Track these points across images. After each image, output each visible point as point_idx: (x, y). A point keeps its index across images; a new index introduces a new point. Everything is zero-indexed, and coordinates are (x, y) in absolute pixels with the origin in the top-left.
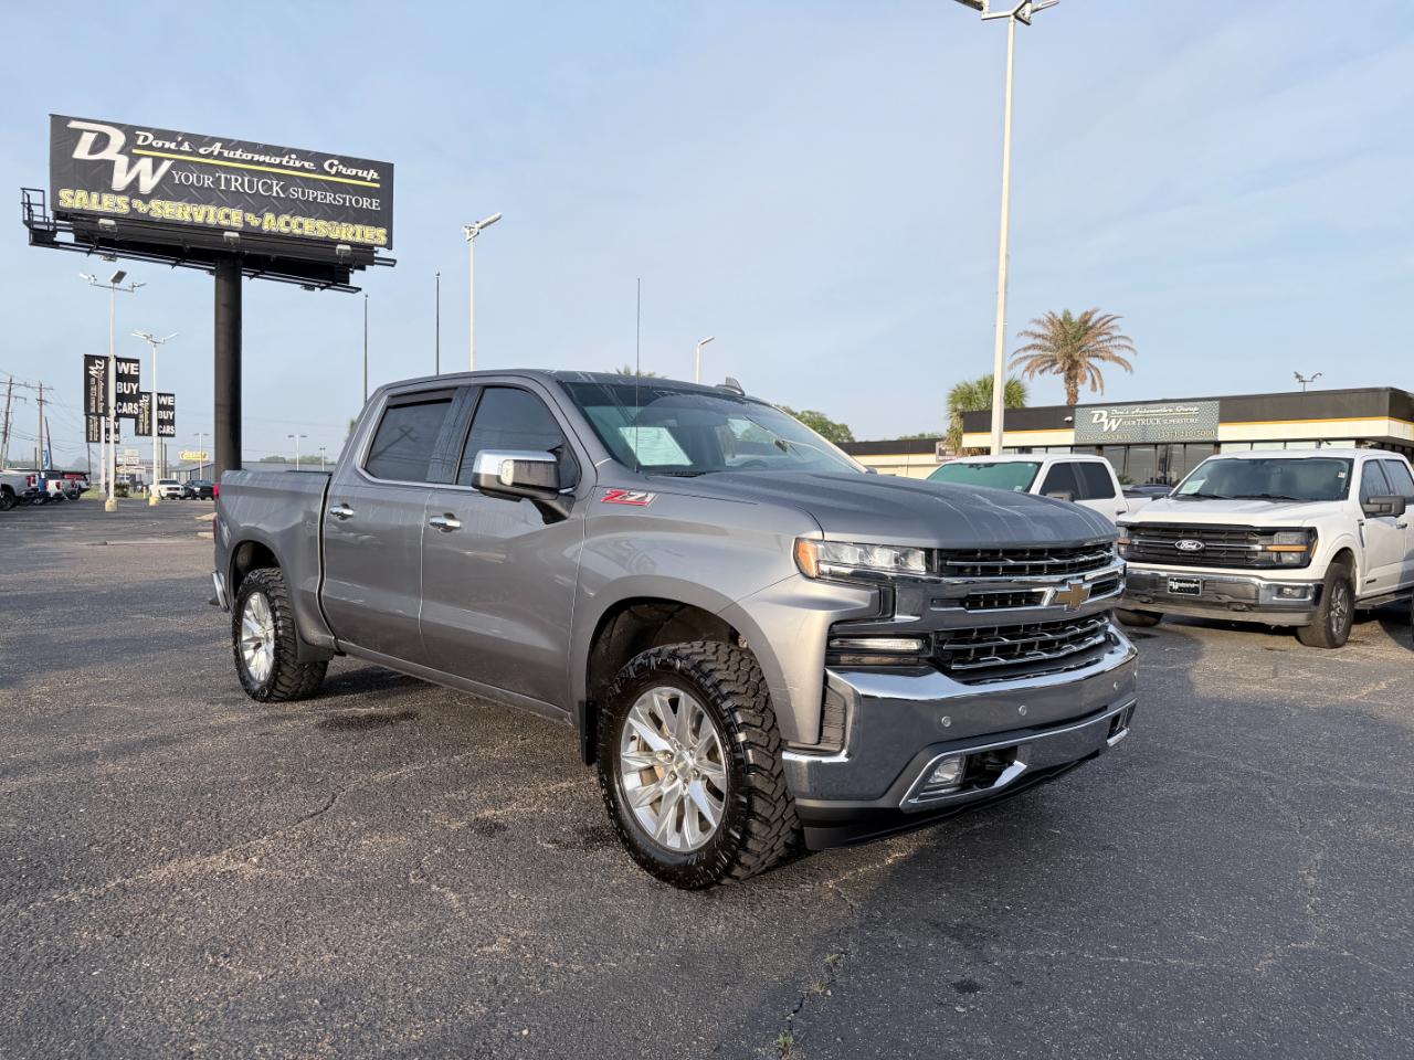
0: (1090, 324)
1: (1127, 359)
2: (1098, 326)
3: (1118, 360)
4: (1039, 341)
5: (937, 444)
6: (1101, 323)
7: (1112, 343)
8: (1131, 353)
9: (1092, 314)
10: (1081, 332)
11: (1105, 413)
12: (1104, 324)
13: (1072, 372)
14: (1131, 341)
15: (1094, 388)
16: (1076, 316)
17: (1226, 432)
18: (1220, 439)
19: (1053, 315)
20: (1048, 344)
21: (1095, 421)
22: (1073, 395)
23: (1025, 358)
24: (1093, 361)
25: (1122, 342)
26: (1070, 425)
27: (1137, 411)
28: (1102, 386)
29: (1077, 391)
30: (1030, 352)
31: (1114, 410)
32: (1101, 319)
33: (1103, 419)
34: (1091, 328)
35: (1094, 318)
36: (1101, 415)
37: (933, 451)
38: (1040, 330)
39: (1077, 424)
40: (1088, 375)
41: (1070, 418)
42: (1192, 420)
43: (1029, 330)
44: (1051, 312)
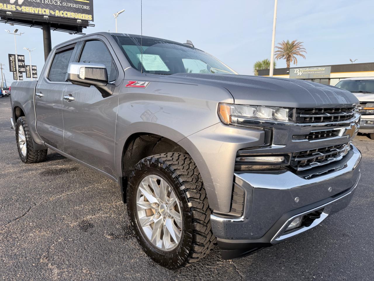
0: (294, 44)
1: (305, 55)
2: (296, 45)
3: (301, 55)
4: (280, 50)
7: (300, 50)
8: (305, 53)
9: (295, 41)
10: (292, 47)
11: (298, 70)
12: (298, 45)
13: (288, 60)
14: (306, 50)
15: (294, 63)
16: (290, 42)
17: (333, 75)
18: (331, 77)
19: (284, 41)
20: (282, 50)
21: (295, 72)
22: (289, 65)
24: (295, 55)
25: (303, 50)
26: (288, 74)
27: (307, 69)
28: (297, 62)
29: (290, 64)
30: (277, 53)
32: (297, 43)
33: (298, 72)
34: (294, 46)
35: (296, 43)
36: (297, 71)
38: (280, 46)
39: (290, 73)
40: (293, 59)
41: (288, 72)
42: (323, 72)
43: (277, 46)
44: (283, 41)
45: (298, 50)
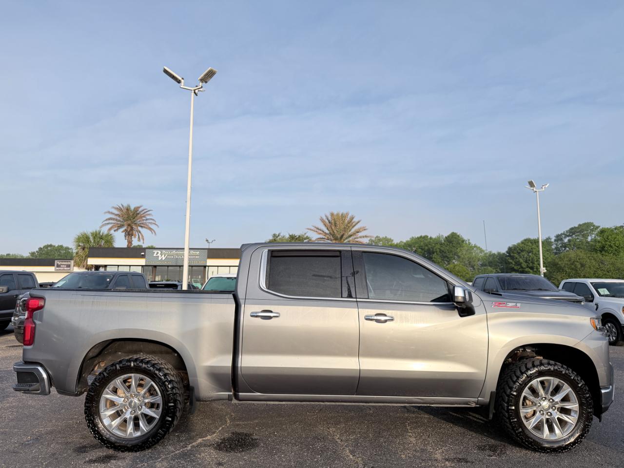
0: (138, 212)
1: (154, 229)
2: (142, 213)
3: (150, 229)
4: (113, 216)
5: (56, 261)
6: (143, 212)
7: (147, 222)
8: (156, 226)
9: (139, 207)
10: (135, 215)
11: (160, 252)
12: (145, 213)
13: (129, 234)
14: (155, 222)
15: (139, 240)
16: (132, 208)
17: (210, 262)
18: (207, 265)
19: (123, 206)
20: (119, 218)
21: (155, 255)
23: (108, 224)
24: (140, 228)
25: (150, 221)
26: (143, 257)
27: (174, 252)
28: (143, 239)
29: (132, 241)
30: (111, 221)
31: (164, 251)
32: (144, 210)
33: (159, 255)
34: (138, 214)
35: (140, 209)
36: (158, 253)
37: (53, 265)
38: (116, 212)
39: (147, 256)
40: (137, 234)
41: (143, 253)
42: (197, 257)
43: (111, 211)
45: (145, 221)
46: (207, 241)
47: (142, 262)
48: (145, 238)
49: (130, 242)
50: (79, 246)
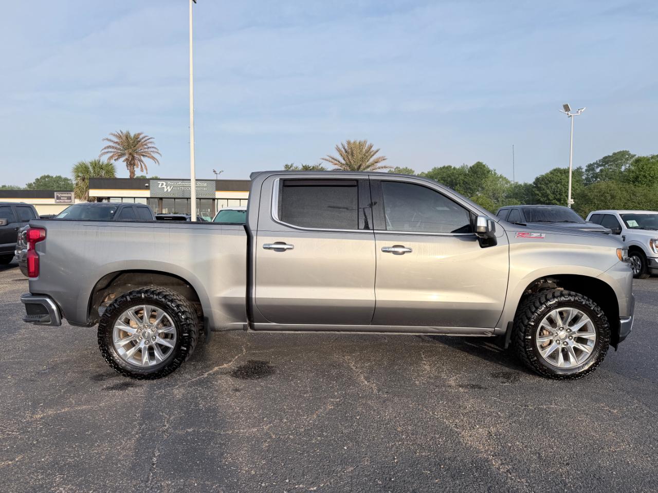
0: (139, 139)
1: (157, 158)
2: (143, 141)
3: (153, 158)
4: (111, 144)
5: (55, 193)
6: (145, 139)
7: (149, 150)
9: (139, 134)
10: (136, 143)
11: (165, 183)
12: (146, 140)
13: (131, 163)
14: (158, 150)
15: (142, 171)
16: (132, 135)
17: (219, 194)
18: (217, 197)
19: (122, 133)
20: (118, 147)
23: (107, 152)
25: (152, 150)
26: (147, 188)
27: (179, 183)
29: (135, 171)
30: (110, 150)
31: (169, 182)
32: (144, 137)
33: (164, 186)
34: (139, 141)
35: (141, 137)
36: (162, 184)
37: (52, 197)
38: (116, 140)
39: (151, 187)
40: (139, 164)
41: (147, 185)
42: (204, 189)
43: (109, 138)
44: (121, 131)
45: (146, 150)
46: (214, 171)
47: (147, 193)
48: (148, 168)
49: (132, 173)
50: (79, 176)
